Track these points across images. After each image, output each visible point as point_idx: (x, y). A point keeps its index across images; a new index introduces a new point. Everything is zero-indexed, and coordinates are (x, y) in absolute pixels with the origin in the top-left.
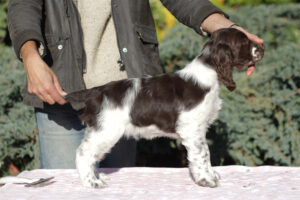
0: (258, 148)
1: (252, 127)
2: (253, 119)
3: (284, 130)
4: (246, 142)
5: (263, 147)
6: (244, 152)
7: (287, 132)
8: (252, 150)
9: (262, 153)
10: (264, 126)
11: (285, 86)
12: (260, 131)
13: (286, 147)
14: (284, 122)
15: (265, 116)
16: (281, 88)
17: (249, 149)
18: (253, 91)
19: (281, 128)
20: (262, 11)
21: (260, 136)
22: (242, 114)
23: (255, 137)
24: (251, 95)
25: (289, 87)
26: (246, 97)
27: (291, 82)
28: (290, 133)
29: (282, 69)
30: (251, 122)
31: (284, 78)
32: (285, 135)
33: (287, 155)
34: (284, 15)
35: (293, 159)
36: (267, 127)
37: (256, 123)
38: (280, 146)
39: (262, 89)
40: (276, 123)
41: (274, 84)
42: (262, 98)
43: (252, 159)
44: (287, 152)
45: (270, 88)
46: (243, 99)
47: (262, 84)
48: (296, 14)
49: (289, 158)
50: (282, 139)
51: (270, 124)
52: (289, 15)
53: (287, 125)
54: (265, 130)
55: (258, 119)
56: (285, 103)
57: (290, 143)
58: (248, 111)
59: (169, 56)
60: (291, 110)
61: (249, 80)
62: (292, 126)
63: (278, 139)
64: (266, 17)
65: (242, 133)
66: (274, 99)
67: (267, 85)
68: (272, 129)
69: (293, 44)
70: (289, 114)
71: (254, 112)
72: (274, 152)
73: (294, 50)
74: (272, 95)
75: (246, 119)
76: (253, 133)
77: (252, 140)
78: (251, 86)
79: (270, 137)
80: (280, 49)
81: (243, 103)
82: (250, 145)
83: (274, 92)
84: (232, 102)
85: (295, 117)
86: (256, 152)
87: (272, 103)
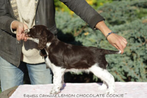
0: (124, 71)
1: (121, 61)
2: (121, 57)
3: (136, 63)
4: (119, 68)
5: (126, 71)
6: (117, 73)
8: (121, 72)
9: (126, 74)
12: (125, 63)
13: (137, 70)
15: (127, 56)
16: (135, 42)
17: (119, 71)
19: (135, 61)
20: (124, 3)
21: (124, 65)
23: (122, 66)
25: (139, 42)
28: (139, 64)
29: (135, 33)
30: (120, 59)
31: (136, 37)
32: (136, 65)
33: (138, 74)
34: (135, 5)
35: (141, 76)
37: (123, 59)
38: (134, 70)
40: (132, 59)
41: (132, 40)
44: (137, 73)
48: (140, 5)
49: (139, 76)
52: (137, 5)
53: (138, 60)
54: (127, 62)
55: (124, 57)
56: (137, 49)
57: (139, 69)
59: (80, 26)
60: (140, 53)
62: (140, 60)
63: (133, 66)
64: (126, 6)
65: (116, 64)
66: (131, 48)
68: (131, 62)
70: (139, 55)
72: (131, 73)
73: (140, 23)
75: (118, 57)
76: (121, 64)
77: (121, 67)
79: (130, 66)
80: (133, 22)
82: (120, 69)
83: (131, 44)
85: (141, 56)
86: (123, 73)
87: (131, 50)
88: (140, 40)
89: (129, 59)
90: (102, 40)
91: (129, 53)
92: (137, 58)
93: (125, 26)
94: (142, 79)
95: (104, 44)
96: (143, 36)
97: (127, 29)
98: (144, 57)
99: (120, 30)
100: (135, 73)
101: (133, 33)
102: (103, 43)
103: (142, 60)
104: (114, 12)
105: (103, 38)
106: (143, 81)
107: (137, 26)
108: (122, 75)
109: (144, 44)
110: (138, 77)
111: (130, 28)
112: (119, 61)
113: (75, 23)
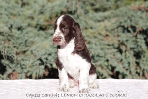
0: (111, 66)
1: (108, 54)
2: (108, 49)
3: (125, 56)
4: (104, 62)
5: (114, 65)
6: (102, 68)
7: (127, 56)
8: (107, 67)
9: (113, 69)
10: (114, 53)
11: (126, 31)
12: (112, 56)
13: (126, 65)
14: (126, 51)
15: (114, 48)
16: (124, 32)
17: (105, 66)
18: (108, 33)
19: (124, 54)
21: (111, 58)
22: (102, 46)
23: (109, 59)
24: (107, 35)
25: (129, 31)
26: (104, 37)
27: (130, 29)
28: (129, 57)
29: (125, 21)
30: (107, 51)
31: (126, 26)
32: (126, 58)
33: (127, 70)
35: (130, 72)
36: (116, 54)
37: (110, 51)
38: (123, 64)
39: (113, 32)
40: (121, 52)
41: (120, 29)
42: (113, 38)
43: (107, 72)
44: (127, 68)
45: (118, 32)
46: (102, 38)
47: (114, 30)
49: (128, 71)
50: (124, 60)
51: (118, 52)
53: (127, 53)
54: (114, 55)
55: (111, 49)
56: (127, 41)
57: (129, 63)
58: (106, 44)
59: (59, 12)
60: (130, 45)
61: (105, 27)
62: (130, 53)
63: (122, 60)
65: (102, 57)
66: (120, 38)
67: (116, 30)
68: (118, 55)
70: (129, 47)
71: (108, 45)
72: (120, 68)
74: (118, 36)
75: (104, 49)
76: (108, 57)
77: (107, 61)
78: (107, 30)
79: (118, 60)
81: (102, 40)
82: (106, 64)
83: (120, 34)
84: (96, 39)
85: (132, 49)
86: (110, 68)
87: (119, 41)
90: (86, 28)
91: (117, 45)
93: (112, 13)
94: (132, 75)
95: (88, 34)
96: (134, 25)
97: (114, 17)
98: (135, 50)
99: (105, 18)
100: (124, 68)
101: (123, 21)
102: (86, 32)
103: (132, 53)
105: (87, 26)
106: (133, 78)
107: (126, 13)
108: (108, 70)
109: (135, 34)
110: (127, 73)
111: (117, 16)
112: (105, 53)
113: (53, 8)
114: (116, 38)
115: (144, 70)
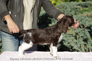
0: (70, 46)
2: (69, 37)
5: (72, 46)
12: (71, 41)
13: (79, 46)
15: (73, 36)
16: (78, 28)
19: (78, 40)
20: (72, 3)
22: (66, 35)
25: (81, 28)
28: (80, 42)
33: (79, 48)
34: (79, 5)
35: (81, 49)
38: (77, 45)
40: (76, 39)
42: (72, 31)
48: (82, 5)
50: (78, 43)
55: (71, 37)
56: (79, 32)
57: (80, 45)
58: (68, 34)
60: (81, 35)
64: (73, 5)
65: (66, 41)
69: (82, 14)
70: (80, 36)
71: (70, 35)
72: (75, 47)
73: (82, 16)
75: (67, 37)
76: (69, 41)
77: (69, 43)
79: (74, 43)
80: (77, 16)
82: (68, 45)
83: (76, 29)
85: (82, 37)
87: (75, 32)
88: (81, 26)
89: (74, 39)
91: (74, 35)
92: (79, 38)
94: (82, 51)
96: (83, 24)
98: (84, 37)
100: (78, 47)
103: (82, 39)
104: (66, 9)
107: (80, 18)
109: (84, 29)
110: (79, 50)
112: (68, 39)
114: (74, 31)
115: (88, 48)
